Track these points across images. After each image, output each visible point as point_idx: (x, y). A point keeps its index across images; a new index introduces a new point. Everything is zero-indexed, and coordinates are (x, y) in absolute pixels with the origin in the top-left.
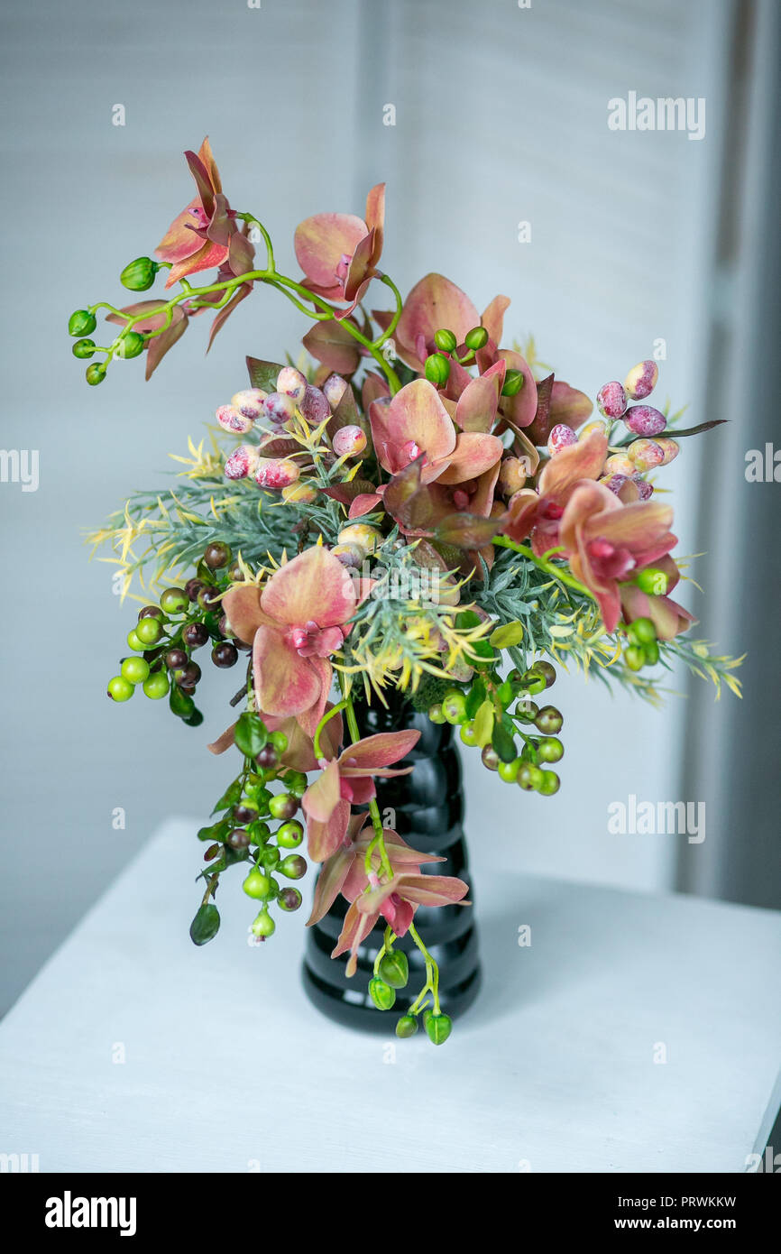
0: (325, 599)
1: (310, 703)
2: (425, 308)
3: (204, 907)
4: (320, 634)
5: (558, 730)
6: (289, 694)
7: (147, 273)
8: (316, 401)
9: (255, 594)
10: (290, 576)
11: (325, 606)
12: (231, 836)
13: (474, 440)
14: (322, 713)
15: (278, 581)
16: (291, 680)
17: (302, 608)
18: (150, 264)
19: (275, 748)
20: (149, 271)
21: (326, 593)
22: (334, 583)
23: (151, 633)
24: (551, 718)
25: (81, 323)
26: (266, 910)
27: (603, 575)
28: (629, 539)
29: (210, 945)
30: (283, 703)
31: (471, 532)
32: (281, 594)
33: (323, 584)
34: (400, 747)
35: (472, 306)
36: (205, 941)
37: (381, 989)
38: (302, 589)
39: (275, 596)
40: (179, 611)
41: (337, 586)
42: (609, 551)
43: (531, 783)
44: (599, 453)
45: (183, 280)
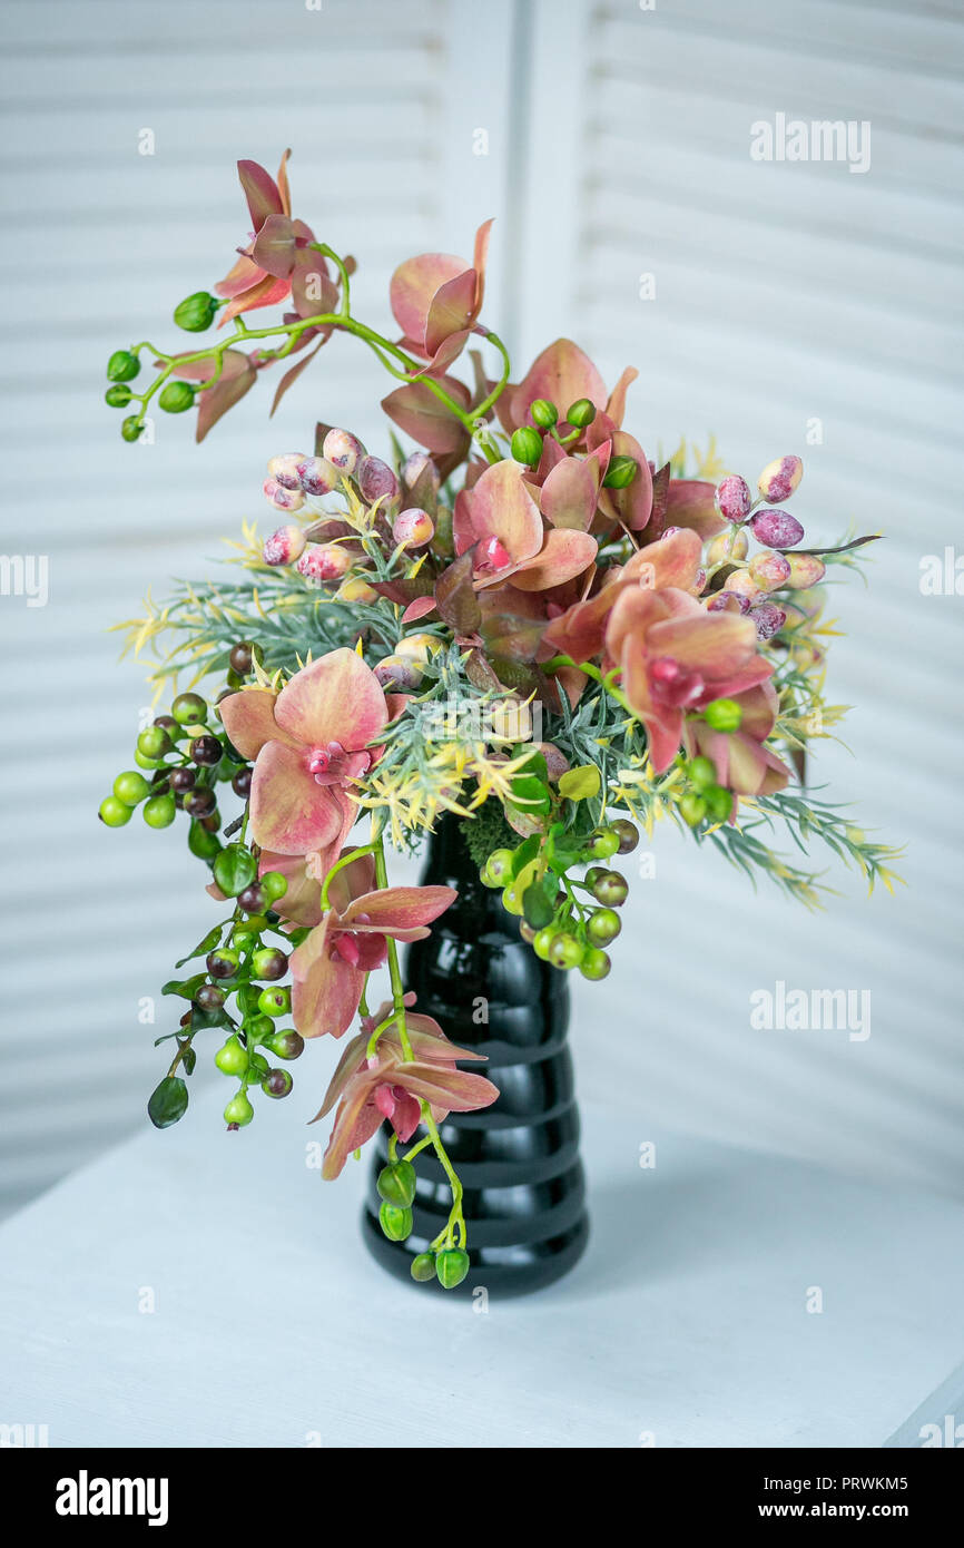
0: (351, 716)
1: (323, 842)
2: (549, 380)
3: (168, 1081)
4: (347, 759)
5: (621, 902)
6: (297, 828)
7: (203, 310)
8: (377, 477)
9: (268, 701)
10: (309, 682)
11: (352, 723)
12: (200, 992)
13: (564, 538)
14: (337, 856)
15: (296, 688)
16: (302, 812)
17: (324, 723)
18: (209, 301)
19: (263, 889)
20: (207, 307)
21: (353, 707)
22: (362, 696)
23: (153, 744)
24: (611, 884)
25: (121, 368)
26: (245, 1092)
27: (667, 704)
28: (705, 662)
29: (173, 1128)
30: (286, 837)
31: (517, 640)
32: (299, 705)
33: (348, 695)
34: (427, 907)
35: (600, 380)
36: (167, 1123)
37: (392, 1213)
38: (324, 699)
39: (291, 707)
40: (192, 722)
41: (366, 699)
42: (671, 672)
43: (564, 959)
44: (691, 557)
45: (238, 318)
